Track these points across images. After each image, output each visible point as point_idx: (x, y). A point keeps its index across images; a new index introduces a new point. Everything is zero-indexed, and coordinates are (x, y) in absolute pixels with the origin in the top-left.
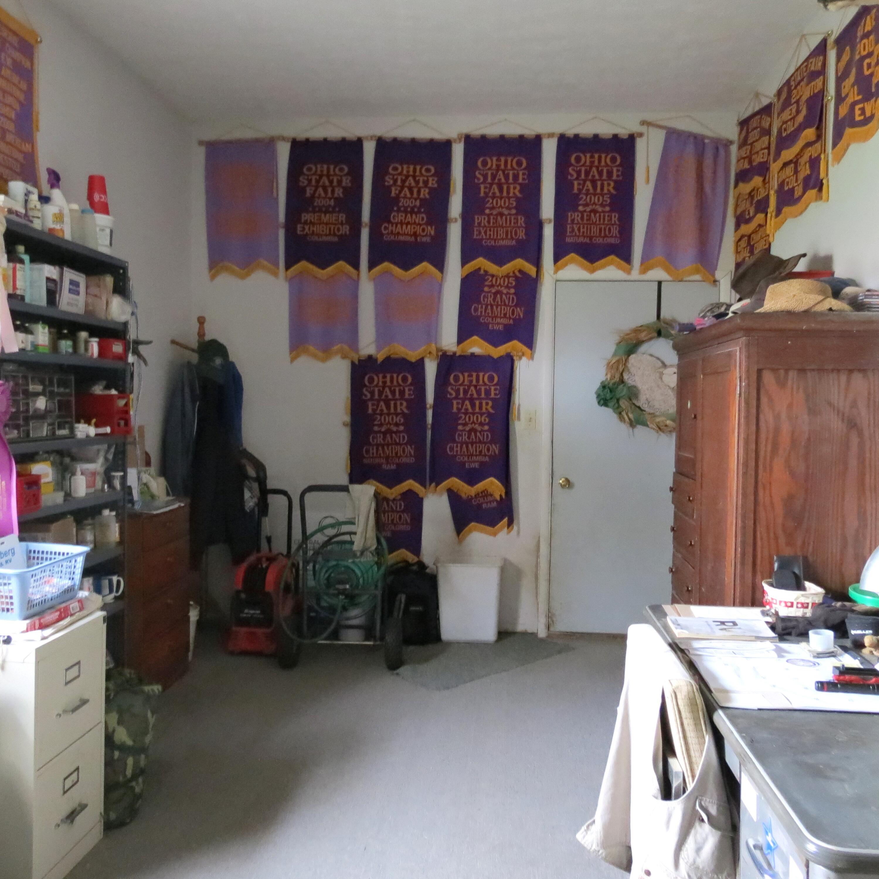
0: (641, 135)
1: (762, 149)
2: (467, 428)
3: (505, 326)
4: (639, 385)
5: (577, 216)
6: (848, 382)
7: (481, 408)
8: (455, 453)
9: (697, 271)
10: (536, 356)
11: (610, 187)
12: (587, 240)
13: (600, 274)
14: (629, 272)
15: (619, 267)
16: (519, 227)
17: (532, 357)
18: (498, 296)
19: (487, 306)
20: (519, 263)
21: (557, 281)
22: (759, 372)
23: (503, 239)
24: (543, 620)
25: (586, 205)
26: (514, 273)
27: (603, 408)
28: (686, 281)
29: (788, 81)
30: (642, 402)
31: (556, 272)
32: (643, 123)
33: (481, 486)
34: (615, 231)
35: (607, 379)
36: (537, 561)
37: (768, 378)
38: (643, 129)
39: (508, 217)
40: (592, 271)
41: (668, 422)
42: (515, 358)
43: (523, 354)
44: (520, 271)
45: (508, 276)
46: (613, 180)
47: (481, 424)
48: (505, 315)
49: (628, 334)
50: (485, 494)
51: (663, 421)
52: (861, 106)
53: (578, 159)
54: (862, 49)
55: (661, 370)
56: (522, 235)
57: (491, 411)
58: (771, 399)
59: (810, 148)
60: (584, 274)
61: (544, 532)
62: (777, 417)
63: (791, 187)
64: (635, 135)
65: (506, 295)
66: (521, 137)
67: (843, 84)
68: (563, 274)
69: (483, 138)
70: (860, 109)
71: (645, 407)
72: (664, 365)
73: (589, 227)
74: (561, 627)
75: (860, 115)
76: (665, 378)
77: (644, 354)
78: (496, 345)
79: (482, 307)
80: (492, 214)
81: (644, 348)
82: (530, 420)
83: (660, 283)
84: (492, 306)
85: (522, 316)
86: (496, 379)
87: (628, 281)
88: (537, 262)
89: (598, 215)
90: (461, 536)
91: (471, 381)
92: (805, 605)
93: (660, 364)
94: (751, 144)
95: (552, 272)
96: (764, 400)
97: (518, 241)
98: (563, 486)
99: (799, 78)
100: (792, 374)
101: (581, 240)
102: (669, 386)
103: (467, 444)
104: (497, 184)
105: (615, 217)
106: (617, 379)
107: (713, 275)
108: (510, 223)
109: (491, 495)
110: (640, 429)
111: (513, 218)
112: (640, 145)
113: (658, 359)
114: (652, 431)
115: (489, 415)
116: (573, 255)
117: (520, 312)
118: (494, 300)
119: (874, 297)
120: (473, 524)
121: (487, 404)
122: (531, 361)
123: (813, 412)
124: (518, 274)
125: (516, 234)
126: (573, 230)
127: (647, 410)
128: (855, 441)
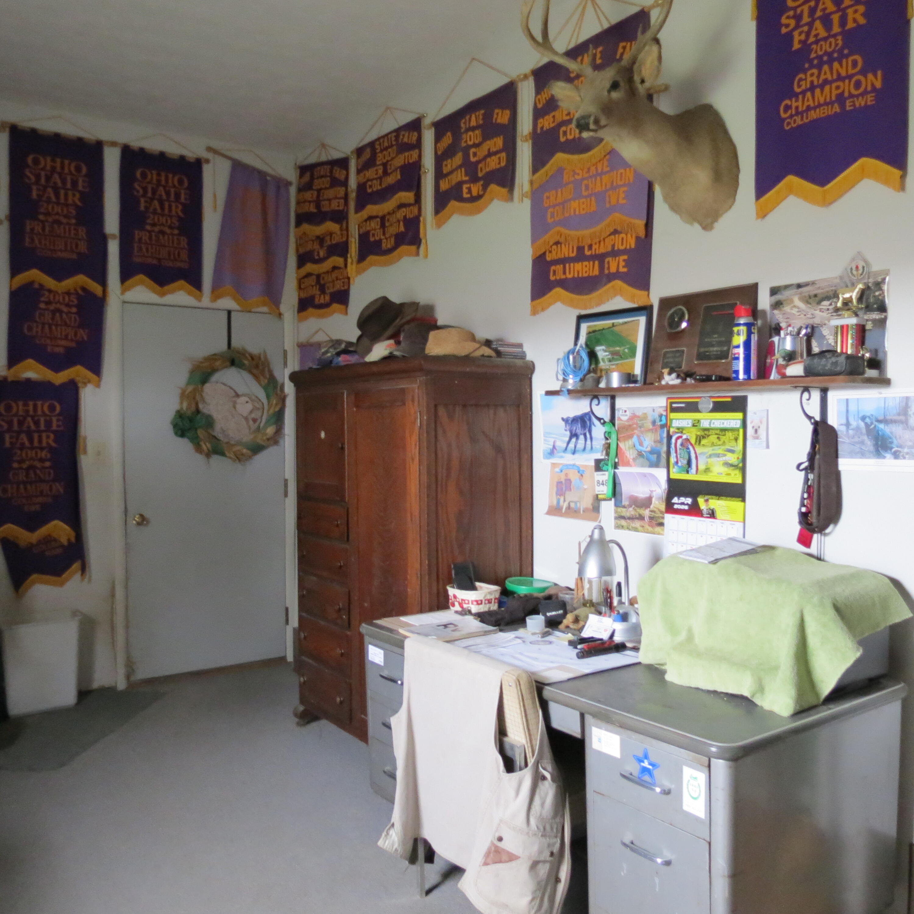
0: (207, 161)
1: (336, 198)
2: (25, 466)
3: (66, 348)
4: (215, 415)
5: (145, 237)
6: (495, 414)
7: (40, 441)
8: (10, 495)
9: (264, 304)
10: (103, 383)
11: (177, 210)
12: (155, 262)
13: (169, 299)
14: (199, 299)
15: (189, 293)
16: (80, 240)
17: (98, 385)
18: (58, 314)
19: (43, 324)
20: (81, 279)
21: (124, 302)
22: (436, 406)
23: (61, 251)
24: (122, 671)
25: (154, 225)
26: (75, 290)
27: (180, 440)
28: (253, 312)
29: (372, 144)
30: (217, 431)
31: (123, 293)
32: (209, 149)
33: (43, 531)
34: (184, 255)
35: (182, 408)
36: (112, 608)
37: (442, 411)
38: (210, 156)
39: (67, 227)
40: (162, 295)
41: (245, 451)
42: (80, 385)
43: (89, 382)
44: (84, 289)
45: (68, 293)
46: (181, 203)
47: (42, 460)
48: (67, 336)
49: (201, 362)
50: (48, 540)
51: (239, 450)
52: (468, 186)
53: (144, 175)
54: (468, 139)
55: (234, 399)
56: (83, 247)
57: (53, 444)
58: (444, 432)
59: (404, 209)
60: (153, 297)
61: (119, 575)
62: (449, 445)
63: (377, 238)
64: (203, 161)
65: (67, 314)
66: (80, 140)
67: (445, 163)
68: (130, 295)
69: (34, 131)
70: (467, 188)
71: (220, 436)
72: (237, 395)
73: (158, 249)
74: (142, 674)
75: (467, 193)
76: (238, 406)
77: (217, 382)
78: (57, 369)
79: (37, 327)
80: (47, 221)
81: (216, 377)
82: (99, 453)
83: (229, 312)
84: (50, 326)
85: (85, 338)
86: (58, 408)
87: (199, 308)
88: (103, 281)
89: (166, 237)
90: (21, 590)
91: (27, 411)
92: (480, 602)
93: (234, 394)
94: (319, 191)
95: (118, 291)
96: (440, 432)
97: (79, 254)
98: (139, 524)
99: (386, 144)
100: (458, 409)
101: (149, 261)
102: (242, 415)
103: (24, 483)
104: (52, 187)
105: (184, 242)
106: (193, 408)
107: (278, 308)
108: (70, 234)
109: (55, 540)
110: (215, 459)
111: (72, 228)
112: (207, 171)
113: (231, 388)
114: (229, 460)
115: (51, 449)
116: (141, 277)
117: (83, 334)
118: (53, 319)
119: (505, 346)
120: (34, 576)
121: (48, 437)
122: (97, 389)
123: (473, 440)
124: (80, 292)
125: (77, 246)
126: (140, 249)
127: (222, 440)
128: (500, 463)
